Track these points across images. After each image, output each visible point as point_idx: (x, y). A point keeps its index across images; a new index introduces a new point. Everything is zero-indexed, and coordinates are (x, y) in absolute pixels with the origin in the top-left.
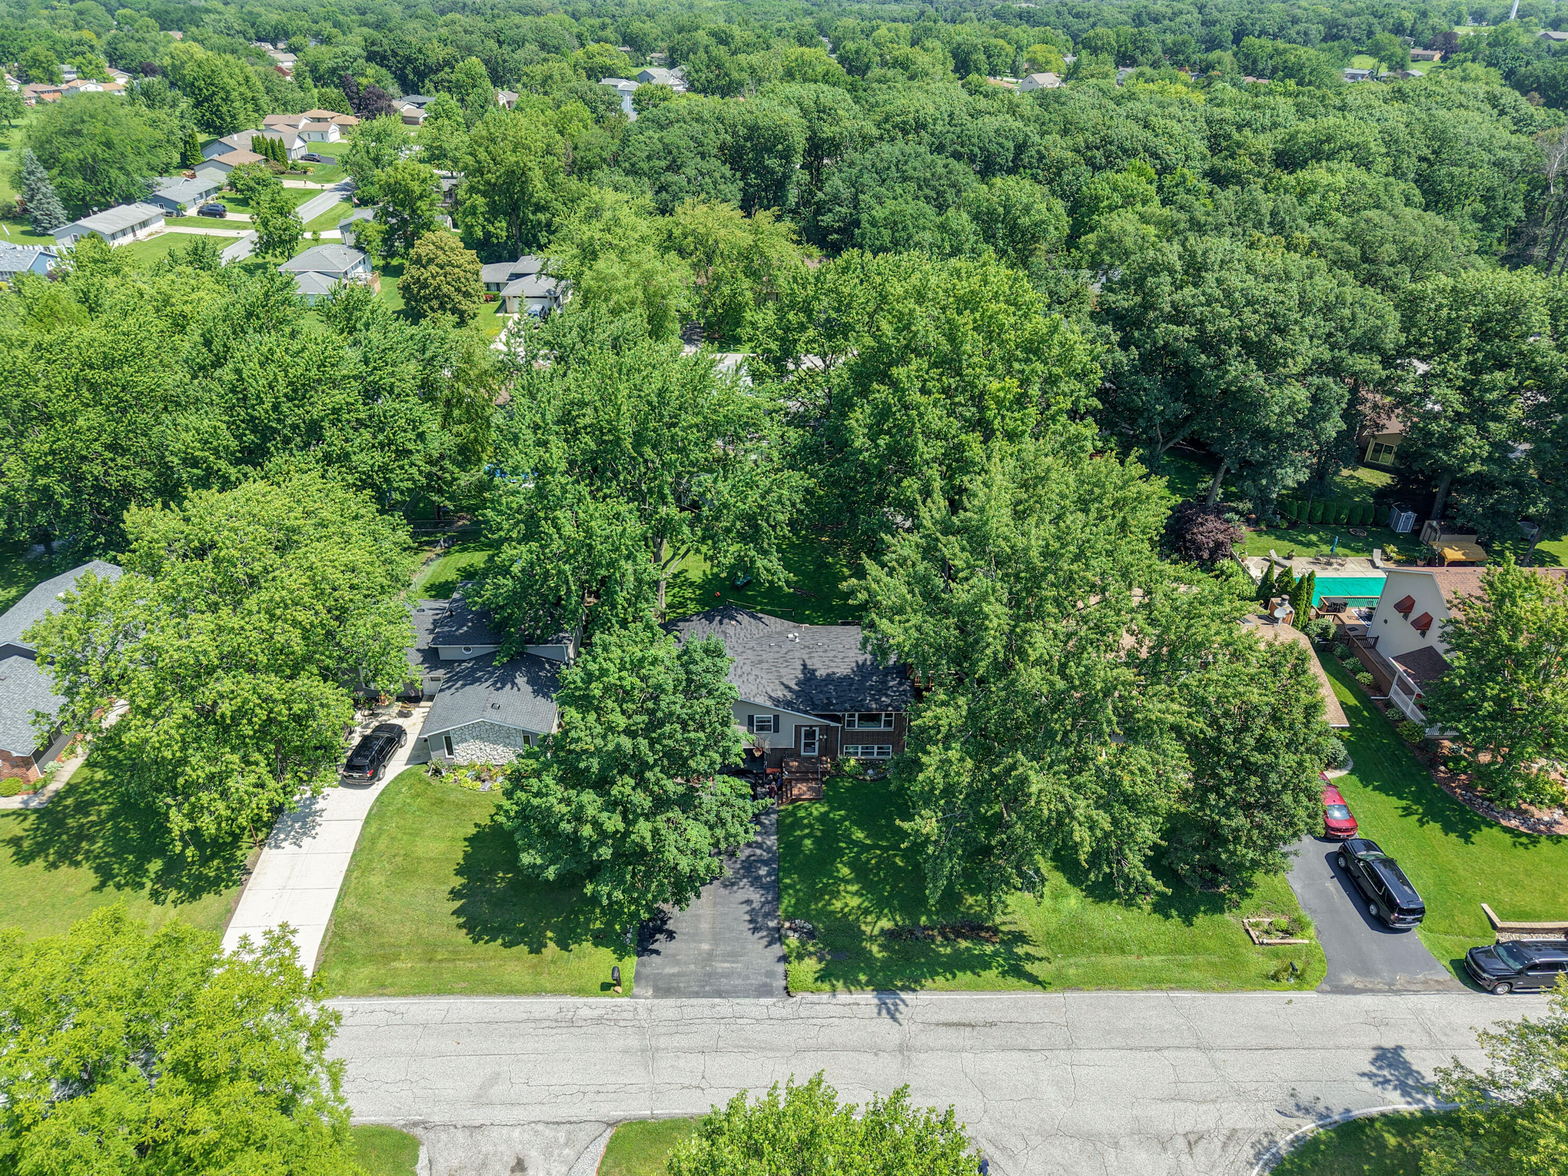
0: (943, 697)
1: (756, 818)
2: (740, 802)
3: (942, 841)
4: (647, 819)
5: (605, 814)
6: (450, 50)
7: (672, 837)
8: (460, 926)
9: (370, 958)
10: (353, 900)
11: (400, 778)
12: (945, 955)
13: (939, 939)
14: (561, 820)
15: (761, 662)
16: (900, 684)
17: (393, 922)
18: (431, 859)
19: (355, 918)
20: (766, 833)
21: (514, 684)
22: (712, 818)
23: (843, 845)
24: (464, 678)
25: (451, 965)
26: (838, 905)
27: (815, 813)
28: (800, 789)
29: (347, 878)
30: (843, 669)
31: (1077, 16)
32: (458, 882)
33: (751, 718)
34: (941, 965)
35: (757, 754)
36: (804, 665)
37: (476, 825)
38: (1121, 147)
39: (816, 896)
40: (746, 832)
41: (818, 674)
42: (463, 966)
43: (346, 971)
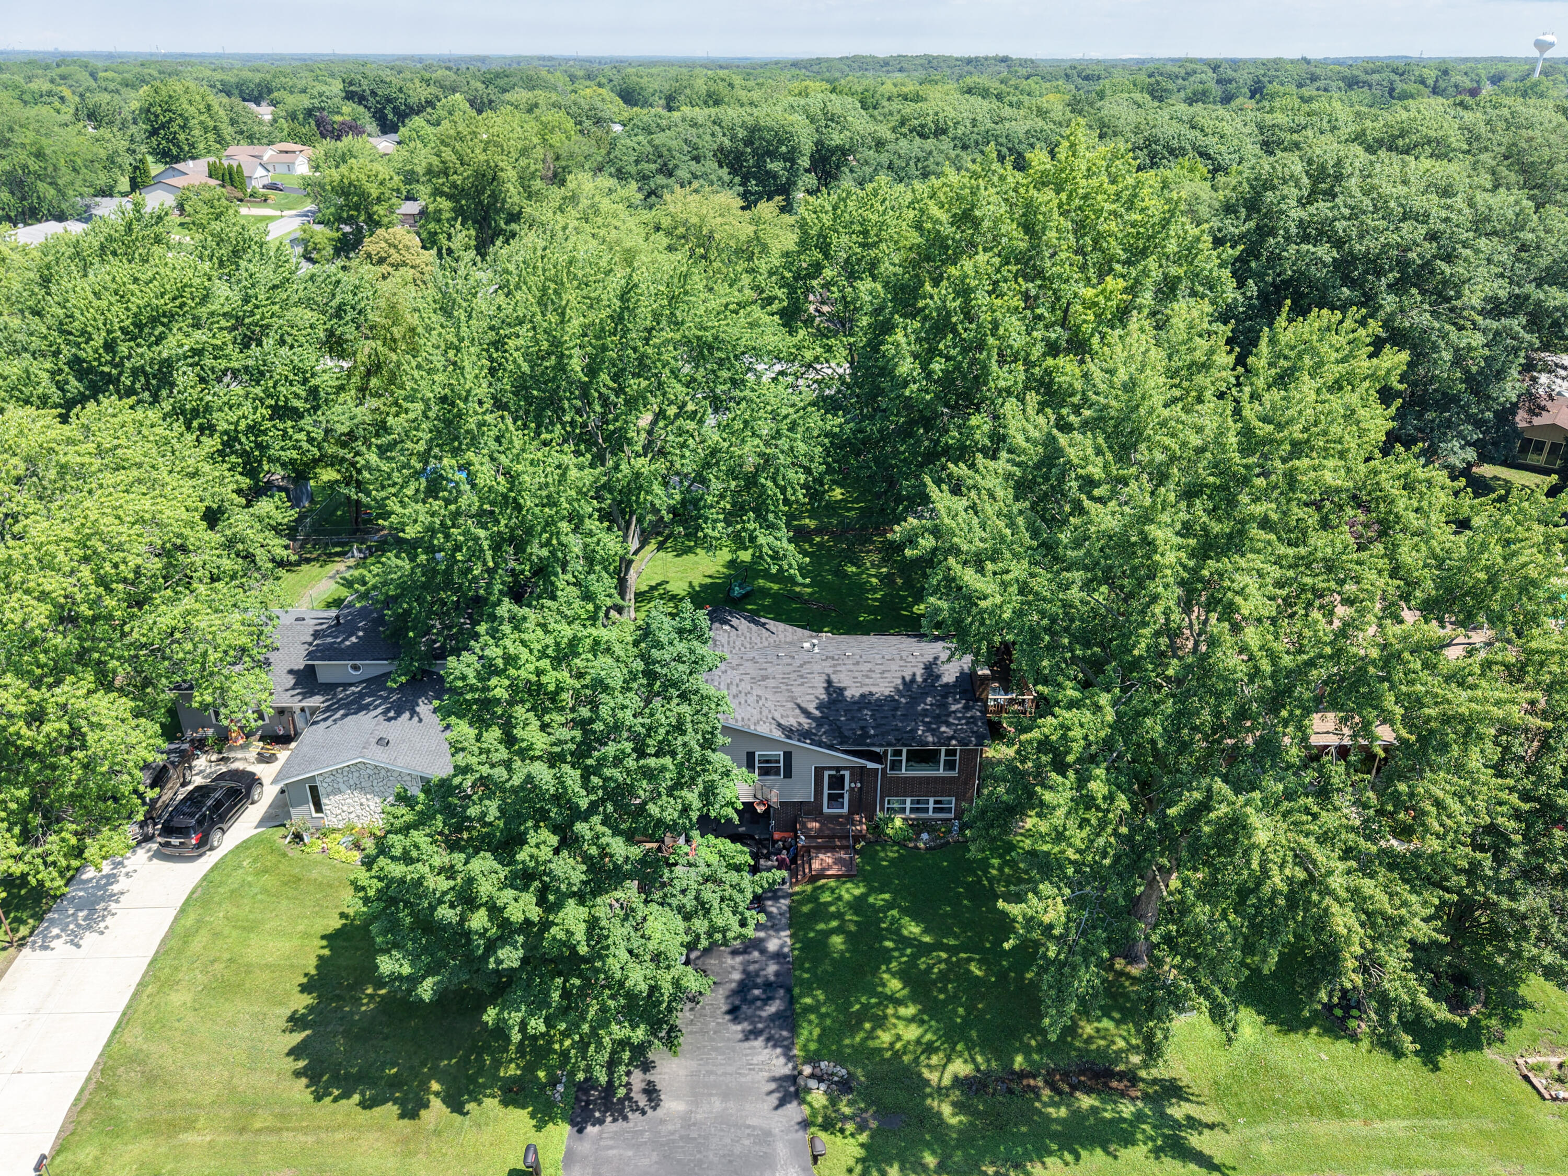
0: (1072, 693)
1: (758, 902)
2: (734, 877)
3: (1072, 936)
4: (582, 902)
5: (510, 893)
6: (433, 89)
7: (618, 932)
8: (297, 1074)
9: (149, 1127)
10: (138, 1030)
11: (244, 846)
12: (1057, 1121)
13: (1046, 1093)
14: (440, 902)
15: (765, 678)
16: (967, 708)
17: (194, 1067)
18: (268, 966)
19: (136, 1059)
20: (773, 926)
21: (413, 713)
22: (689, 902)
23: (889, 944)
24: (347, 706)
25: (273, 1139)
26: (885, 1037)
27: (847, 896)
28: (823, 861)
29: (136, 995)
30: (883, 687)
31: (1087, 78)
32: (302, 1002)
33: (750, 756)
34: (1054, 1136)
35: (760, 809)
36: (829, 682)
37: (343, 915)
38: (1167, 147)
39: (852, 1023)
40: (743, 924)
41: (848, 694)
42: (291, 1140)
43: (104, 1149)
